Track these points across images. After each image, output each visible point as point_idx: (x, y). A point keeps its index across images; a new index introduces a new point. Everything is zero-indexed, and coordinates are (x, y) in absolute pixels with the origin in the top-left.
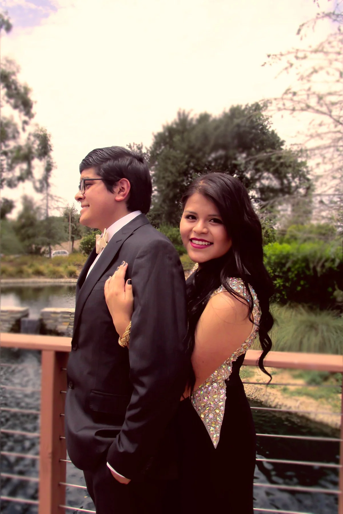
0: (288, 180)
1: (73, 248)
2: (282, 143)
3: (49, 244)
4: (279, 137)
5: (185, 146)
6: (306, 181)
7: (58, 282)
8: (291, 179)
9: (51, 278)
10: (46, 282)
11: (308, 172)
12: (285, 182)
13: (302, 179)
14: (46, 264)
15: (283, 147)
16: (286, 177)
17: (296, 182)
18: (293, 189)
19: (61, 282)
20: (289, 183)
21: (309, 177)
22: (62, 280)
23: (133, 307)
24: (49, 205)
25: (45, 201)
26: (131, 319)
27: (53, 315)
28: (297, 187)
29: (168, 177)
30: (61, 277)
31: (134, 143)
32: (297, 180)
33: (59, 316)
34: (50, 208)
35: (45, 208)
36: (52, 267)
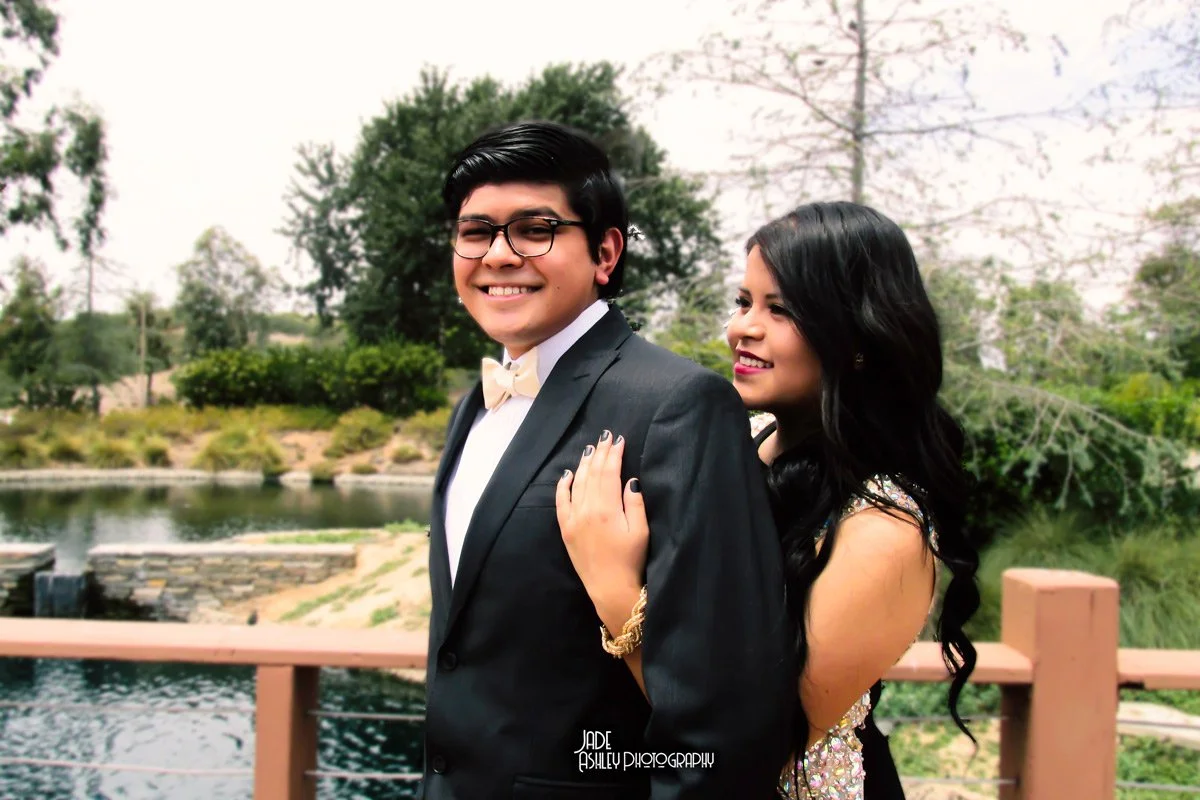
0: (674, 241)
1: (150, 394)
2: (661, 157)
3: (94, 382)
4: (653, 143)
5: (438, 151)
6: (712, 244)
7: (121, 478)
8: (679, 237)
9: (102, 467)
10: (86, 479)
11: (716, 224)
12: (669, 244)
13: (703, 238)
14: (88, 431)
15: (662, 165)
16: (669, 234)
17: (690, 246)
18: (684, 261)
19: (128, 478)
20: (677, 247)
21: (717, 234)
22: (131, 473)
23: (650, 551)
24: (96, 283)
25: (85, 273)
26: (643, 581)
27: (121, 562)
28: (694, 257)
29: (401, 222)
30: (129, 464)
31: (311, 143)
32: (692, 241)
33: (139, 563)
34: (98, 291)
35: (86, 290)
36: (102, 440)
